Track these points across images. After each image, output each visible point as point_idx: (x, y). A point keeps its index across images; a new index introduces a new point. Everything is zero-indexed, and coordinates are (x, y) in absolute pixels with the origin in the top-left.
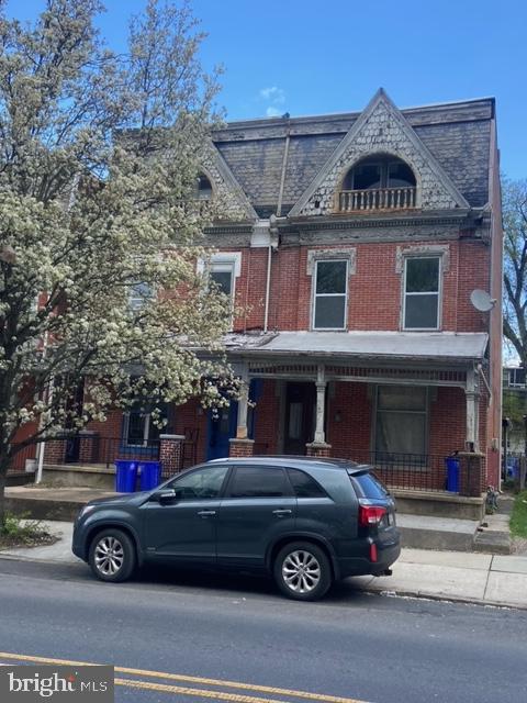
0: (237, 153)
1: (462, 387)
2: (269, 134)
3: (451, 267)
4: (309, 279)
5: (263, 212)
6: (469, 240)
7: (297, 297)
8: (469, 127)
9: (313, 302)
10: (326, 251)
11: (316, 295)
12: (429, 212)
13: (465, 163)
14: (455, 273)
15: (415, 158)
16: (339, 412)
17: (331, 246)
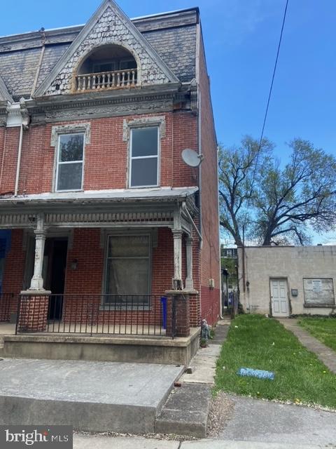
1: (169, 226)
2: (30, 45)
3: (167, 133)
4: (52, 150)
6: (181, 112)
7: (42, 166)
8: (180, 30)
9: (56, 168)
10: (66, 126)
11: (59, 163)
12: (147, 88)
13: (178, 56)
14: (170, 139)
15: (136, 46)
16: (75, 261)
17: (71, 122)
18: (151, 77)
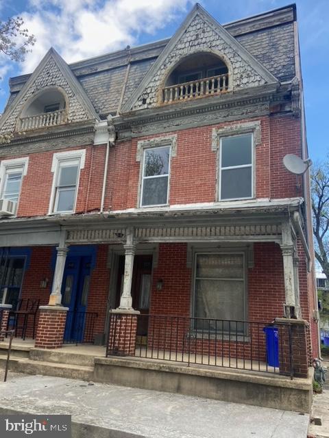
0: (91, 81)
2: (115, 64)
3: (262, 140)
4: (138, 165)
5: (103, 117)
6: (279, 115)
7: (127, 182)
8: (274, 30)
9: (142, 183)
10: (152, 140)
11: (144, 178)
12: (240, 92)
13: (273, 56)
14: (267, 145)
15: (227, 51)
16: (161, 281)
17: (157, 135)
18: (245, 81)
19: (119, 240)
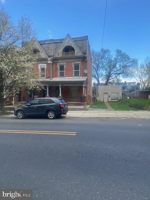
0: (44, 46)
1: (82, 85)
2: (50, 42)
3: (81, 66)
4: (58, 68)
5: (49, 57)
6: (84, 61)
7: (56, 72)
10: (60, 63)
11: (59, 71)
12: (77, 56)
13: (83, 47)
15: (74, 46)
18: (78, 54)
19: (58, 85)
